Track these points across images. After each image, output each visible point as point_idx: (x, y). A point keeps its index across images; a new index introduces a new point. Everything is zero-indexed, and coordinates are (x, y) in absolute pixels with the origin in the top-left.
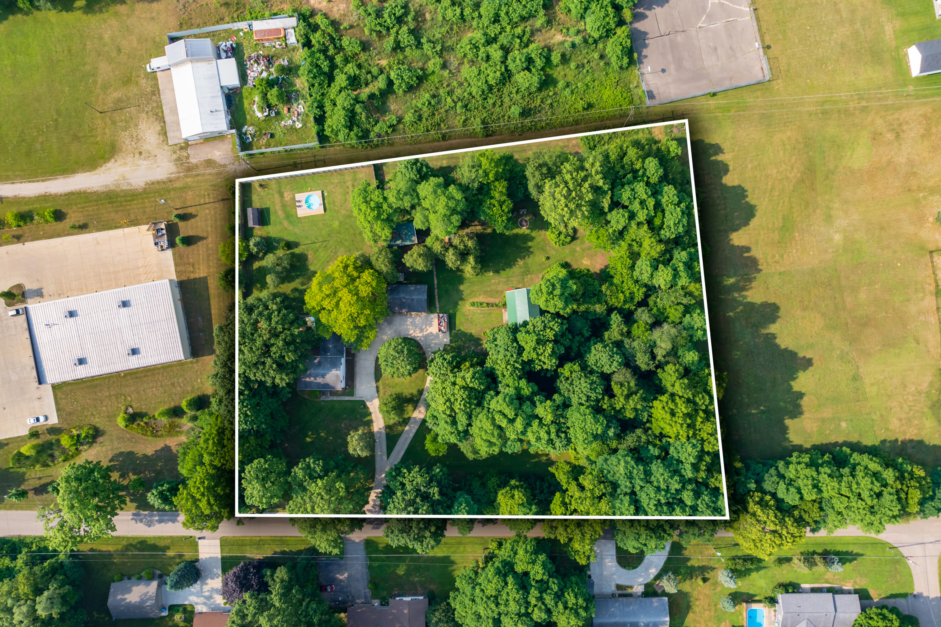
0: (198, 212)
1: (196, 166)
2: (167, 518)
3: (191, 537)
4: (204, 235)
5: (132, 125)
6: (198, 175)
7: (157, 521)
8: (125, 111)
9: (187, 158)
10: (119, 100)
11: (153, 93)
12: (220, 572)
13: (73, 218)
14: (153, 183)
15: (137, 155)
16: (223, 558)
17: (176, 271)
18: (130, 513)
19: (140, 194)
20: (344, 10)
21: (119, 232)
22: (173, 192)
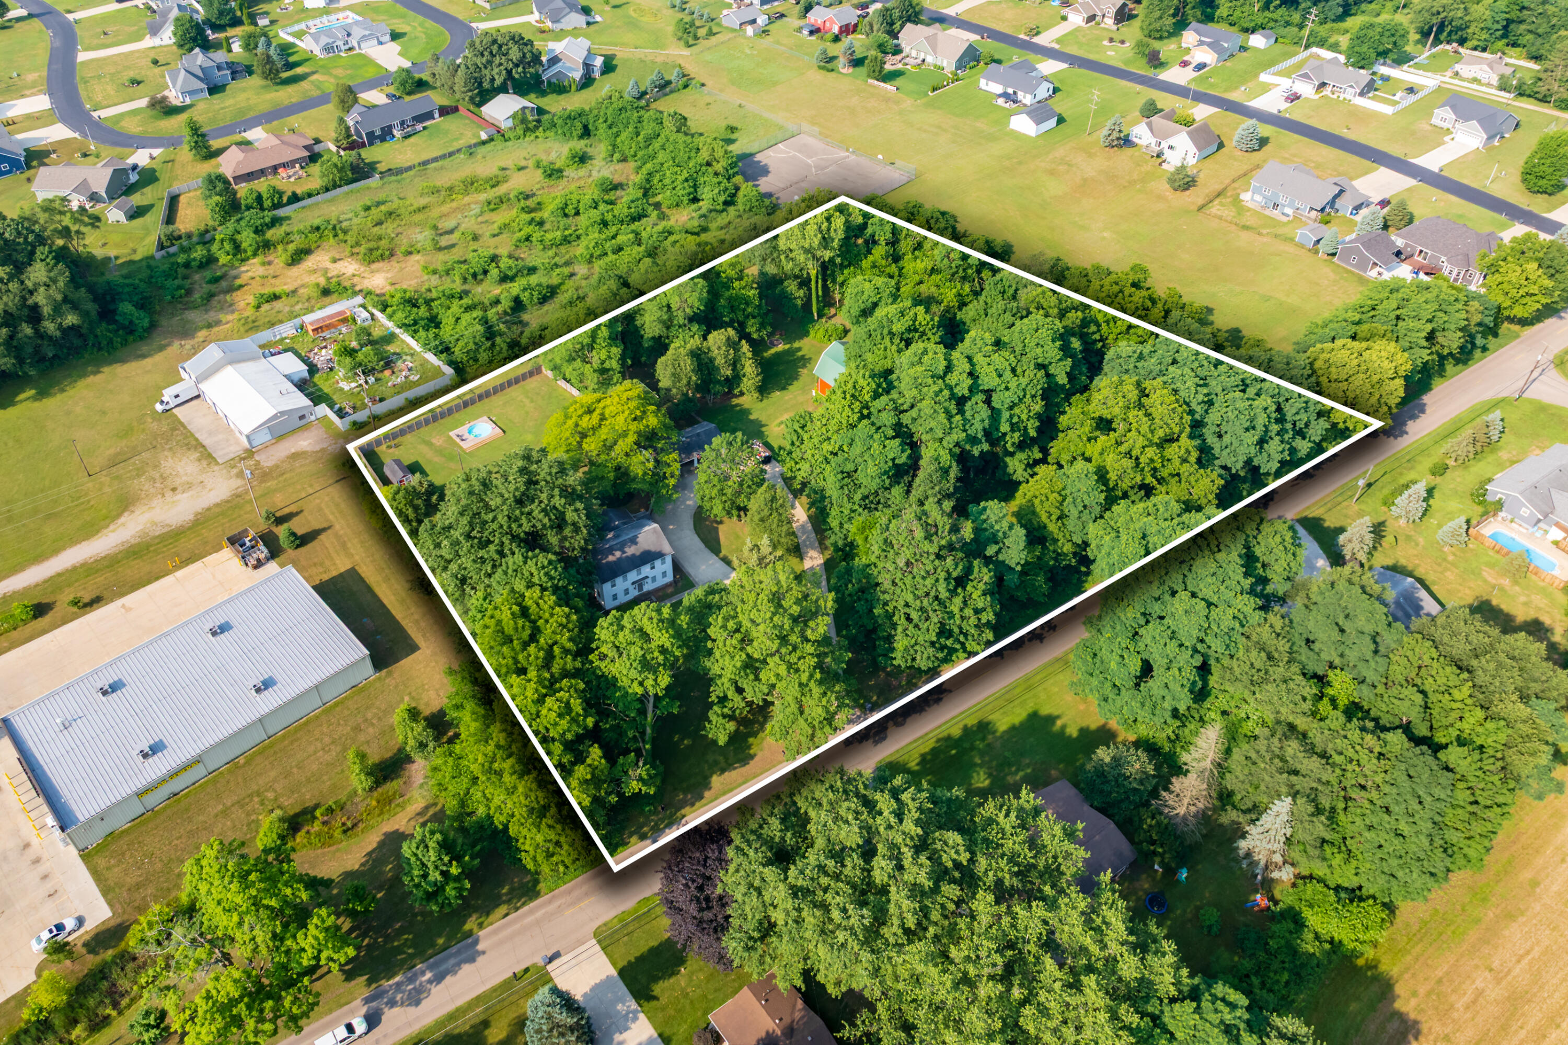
0: (301, 507)
1: (277, 467)
2: (452, 961)
3: (527, 970)
4: (325, 525)
5: (149, 469)
6: (283, 474)
7: (430, 981)
8: (131, 460)
9: (258, 464)
10: (118, 454)
11: (174, 429)
12: (633, 1005)
15: (169, 493)
16: (622, 973)
18: (358, 1002)
19: (190, 528)
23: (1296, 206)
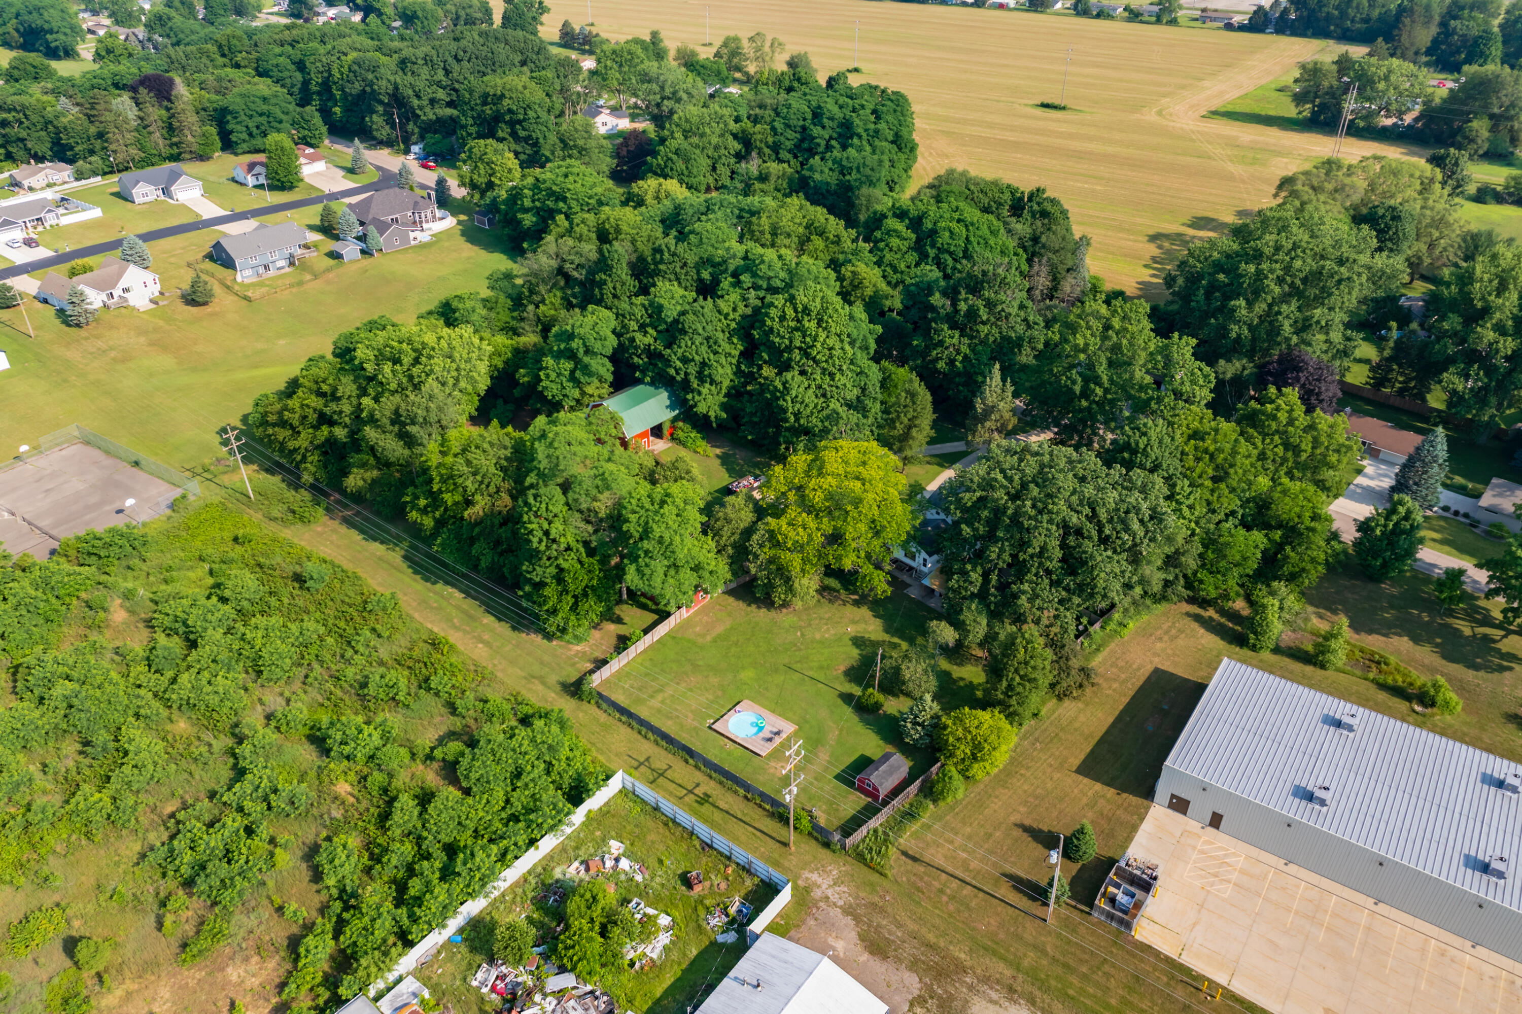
0: (997, 881)
1: (914, 966)
4: (1017, 833)
6: (929, 946)
17: (1142, 819)
20: (247, 959)
21: (1240, 988)
22: (1026, 963)
23: (286, 253)
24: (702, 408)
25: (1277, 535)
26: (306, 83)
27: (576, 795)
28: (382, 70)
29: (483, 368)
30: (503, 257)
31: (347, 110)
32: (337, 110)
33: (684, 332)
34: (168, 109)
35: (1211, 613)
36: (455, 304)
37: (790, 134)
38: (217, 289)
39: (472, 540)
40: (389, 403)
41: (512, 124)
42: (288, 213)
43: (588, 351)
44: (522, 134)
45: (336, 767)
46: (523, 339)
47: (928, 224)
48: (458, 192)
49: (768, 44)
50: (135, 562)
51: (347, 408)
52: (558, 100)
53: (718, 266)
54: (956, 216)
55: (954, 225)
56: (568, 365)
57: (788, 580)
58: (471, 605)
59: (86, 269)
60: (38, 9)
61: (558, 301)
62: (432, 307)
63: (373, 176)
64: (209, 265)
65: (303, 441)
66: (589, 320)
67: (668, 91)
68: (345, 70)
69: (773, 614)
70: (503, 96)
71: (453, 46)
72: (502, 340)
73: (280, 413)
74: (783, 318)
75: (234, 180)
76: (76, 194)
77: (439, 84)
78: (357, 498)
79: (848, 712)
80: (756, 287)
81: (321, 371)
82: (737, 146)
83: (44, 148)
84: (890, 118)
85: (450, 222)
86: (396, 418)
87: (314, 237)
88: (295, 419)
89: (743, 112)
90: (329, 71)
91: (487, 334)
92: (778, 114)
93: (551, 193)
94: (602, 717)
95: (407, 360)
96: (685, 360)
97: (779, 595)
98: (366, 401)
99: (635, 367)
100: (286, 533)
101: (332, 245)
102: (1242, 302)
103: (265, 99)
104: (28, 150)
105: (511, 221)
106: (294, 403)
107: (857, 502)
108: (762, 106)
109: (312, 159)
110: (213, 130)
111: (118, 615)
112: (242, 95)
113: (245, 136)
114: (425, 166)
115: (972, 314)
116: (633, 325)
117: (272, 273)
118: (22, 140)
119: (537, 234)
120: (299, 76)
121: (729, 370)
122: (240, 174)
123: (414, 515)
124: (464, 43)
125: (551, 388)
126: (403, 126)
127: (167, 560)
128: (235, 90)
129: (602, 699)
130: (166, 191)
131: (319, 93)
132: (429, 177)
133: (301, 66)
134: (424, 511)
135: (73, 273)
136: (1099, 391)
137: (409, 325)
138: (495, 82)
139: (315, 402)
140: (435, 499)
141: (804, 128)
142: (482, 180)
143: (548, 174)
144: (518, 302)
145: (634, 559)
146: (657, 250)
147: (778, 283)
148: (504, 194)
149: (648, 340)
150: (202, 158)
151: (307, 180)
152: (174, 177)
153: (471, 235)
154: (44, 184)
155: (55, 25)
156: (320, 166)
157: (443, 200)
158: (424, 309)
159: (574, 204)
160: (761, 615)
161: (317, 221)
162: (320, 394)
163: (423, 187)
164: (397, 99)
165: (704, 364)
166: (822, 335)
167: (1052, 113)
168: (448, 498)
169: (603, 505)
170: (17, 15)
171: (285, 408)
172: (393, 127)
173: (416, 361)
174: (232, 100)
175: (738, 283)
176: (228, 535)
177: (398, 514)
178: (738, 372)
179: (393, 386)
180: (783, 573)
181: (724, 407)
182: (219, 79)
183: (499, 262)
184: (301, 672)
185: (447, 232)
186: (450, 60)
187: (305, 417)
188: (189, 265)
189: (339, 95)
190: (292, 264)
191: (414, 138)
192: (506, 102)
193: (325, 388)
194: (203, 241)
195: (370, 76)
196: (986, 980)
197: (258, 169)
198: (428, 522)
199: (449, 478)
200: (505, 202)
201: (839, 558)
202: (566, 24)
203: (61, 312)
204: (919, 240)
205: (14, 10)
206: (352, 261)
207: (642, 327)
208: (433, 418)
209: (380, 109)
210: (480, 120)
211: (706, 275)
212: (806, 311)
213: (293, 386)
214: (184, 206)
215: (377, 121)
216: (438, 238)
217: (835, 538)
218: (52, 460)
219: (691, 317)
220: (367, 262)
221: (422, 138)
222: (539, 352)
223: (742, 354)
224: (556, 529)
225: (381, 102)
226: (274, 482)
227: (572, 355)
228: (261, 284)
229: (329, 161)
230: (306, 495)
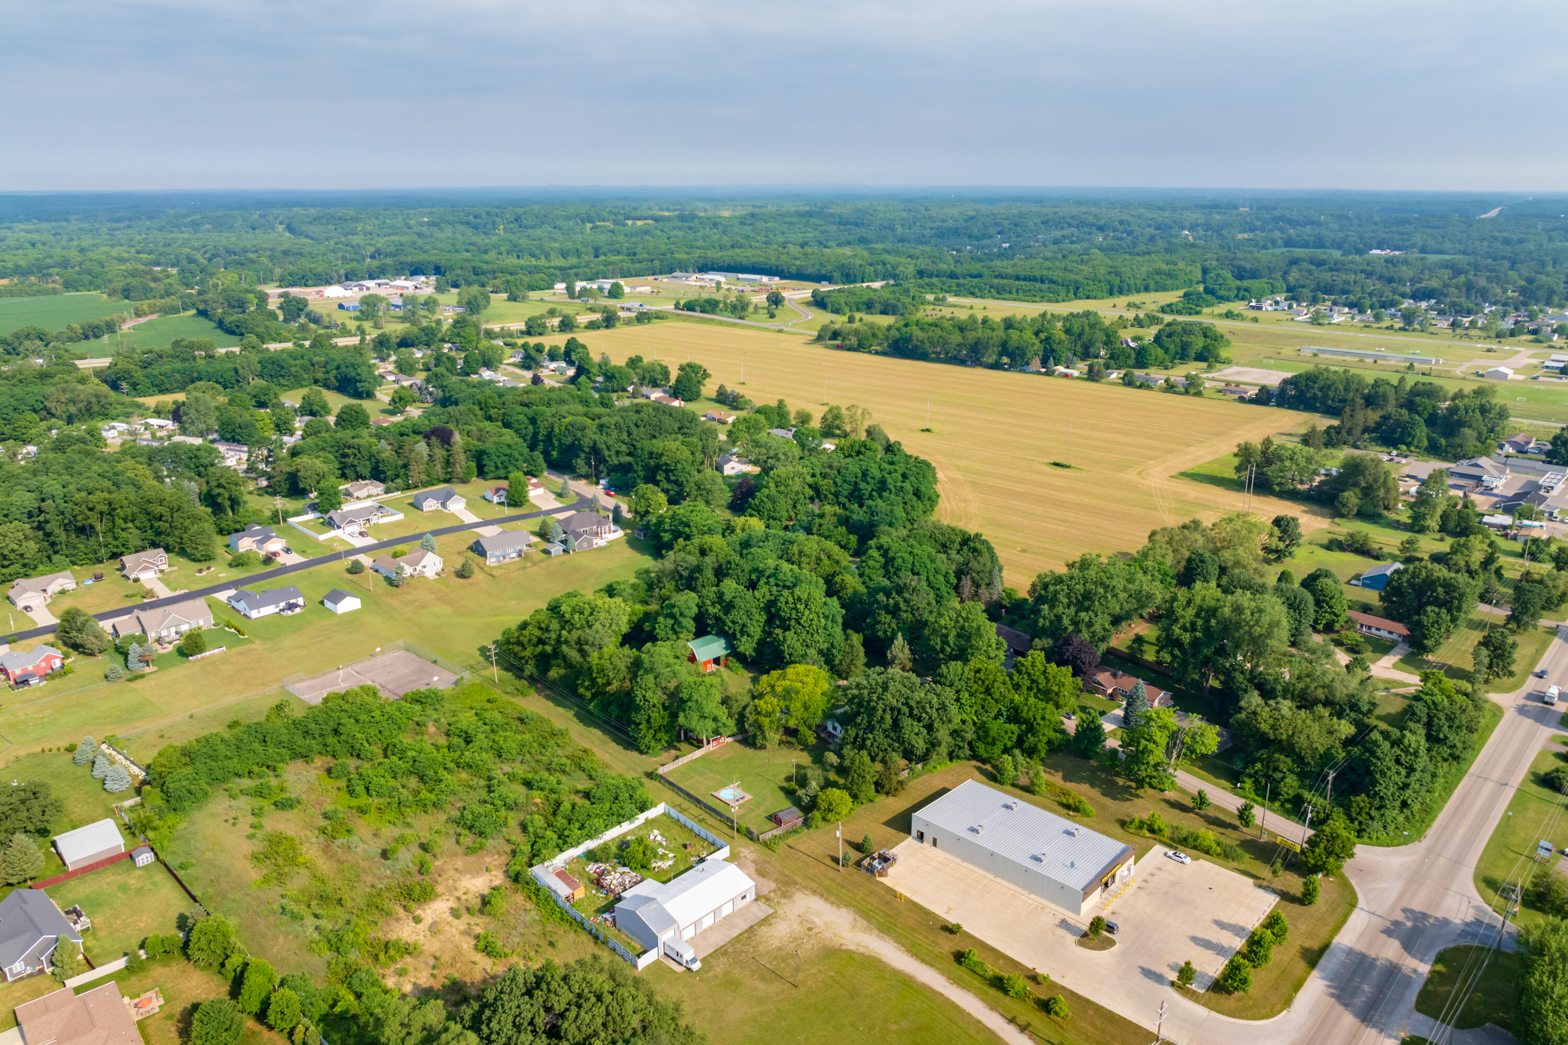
1: (775, 881)
5: (784, 953)
6: (785, 874)
8: (772, 968)
9: (774, 891)
10: (763, 979)
11: (725, 953)
13: (948, 945)
14: (833, 903)
15: (816, 931)
17: (901, 842)
19: (855, 907)
21: (915, 899)
23: (518, 548)
24: (741, 649)
25: (1024, 727)
26: (535, 434)
27: (642, 809)
28: (587, 431)
29: (625, 619)
30: (650, 558)
31: (561, 453)
32: (554, 453)
33: (734, 607)
34: (448, 451)
35: (988, 767)
36: (615, 586)
37: (846, 486)
38: (476, 570)
39: (609, 704)
40: (575, 634)
41: (667, 472)
42: (519, 523)
43: (682, 615)
44: (673, 478)
45: (535, 793)
46: (650, 607)
47: (891, 554)
48: (627, 515)
49: (860, 412)
50: (438, 707)
51: (554, 636)
52: (699, 456)
53: (760, 573)
54: (910, 549)
55: (905, 555)
56: (670, 622)
57: (763, 732)
58: (606, 738)
59: (403, 554)
60: (353, 365)
61: (672, 587)
62: (602, 587)
63: (574, 500)
64: (470, 554)
65: (528, 653)
66: (685, 597)
67: (771, 453)
68: (563, 428)
69: (757, 752)
70: (662, 454)
71: (635, 417)
72: (639, 608)
73: (518, 638)
74: (787, 603)
75: (484, 498)
76: (387, 502)
77: (623, 442)
78: (554, 682)
79: (781, 794)
80: (777, 585)
81: (542, 617)
82: (811, 492)
83: (366, 472)
84: (913, 479)
85: (620, 533)
86: (579, 642)
87: (535, 539)
88: (525, 641)
89: (818, 472)
90: (552, 428)
91: (630, 603)
92: (839, 473)
93: (681, 523)
94: (661, 786)
95: (586, 613)
96: (734, 622)
97: (759, 741)
98: (564, 632)
99: (708, 625)
100: (514, 700)
101: (545, 545)
102: (1046, 607)
103: (509, 446)
104: (357, 472)
105: (656, 537)
106: (526, 632)
107: (797, 693)
108: (830, 467)
109: (536, 486)
110: (474, 464)
111: (432, 729)
112: (495, 443)
113: (493, 469)
114: (608, 494)
115: (897, 605)
116: (708, 602)
117: (507, 560)
118: (354, 466)
119: (669, 546)
120: (531, 427)
121: (759, 630)
122: (489, 495)
123: (581, 690)
124: (642, 414)
125: (659, 632)
126: (596, 467)
127: (453, 708)
128: (491, 439)
129: (662, 779)
130: (444, 505)
131: (543, 441)
132: (610, 502)
133: (533, 421)
134: (587, 689)
135: (395, 556)
136: (948, 649)
137: (589, 596)
138: (658, 445)
139: (537, 633)
140: (593, 680)
141: (856, 483)
142: (641, 510)
143: (681, 509)
144: (650, 587)
145: (684, 710)
146: (729, 562)
147: (788, 583)
148: (654, 520)
149: (716, 610)
150: (464, 481)
151: (532, 500)
152: (449, 496)
153: (632, 543)
154: (366, 494)
155: (363, 377)
156: (540, 491)
157: (618, 519)
158: (598, 588)
159: (694, 529)
160: (750, 752)
161: (537, 529)
162: (540, 628)
163: (606, 509)
164: (595, 450)
165: (744, 625)
166: (807, 612)
167: (1059, 471)
168: (600, 681)
169: (672, 686)
170: (338, 368)
171: (521, 635)
172: (590, 467)
173: (591, 614)
174: (489, 446)
175: (767, 583)
176: (485, 699)
177: (573, 690)
178: (764, 631)
179: (578, 626)
180: (760, 727)
181: (755, 650)
182: (480, 430)
183: (647, 562)
184: (520, 758)
185: (616, 541)
186: (632, 426)
187: (530, 640)
188: (459, 553)
189: (556, 443)
190: (520, 556)
191: (603, 475)
192: (664, 459)
193: (543, 625)
194: (468, 539)
195: (579, 434)
196: (806, 888)
197: (501, 492)
198: (588, 695)
199: (602, 670)
200: (655, 525)
201: (787, 721)
202: (721, 387)
203: (387, 579)
204: (886, 563)
205: (335, 364)
206: (557, 556)
207: (713, 604)
208: (597, 643)
209: (583, 455)
210: (647, 467)
211: (754, 577)
212: (799, 599)
213: (524, 626)
214: (453, 515)
215: (580, 463)
216: (611, 543)
217: (787, 711)
218: (390, 657)
219: (738, 599)
220: (566, 557)
221: (608, 475)
222: (657, 614)
223: (766, 621)
224: (649, 695)
225: (584, 451)
226: (509, 676)
227: (673, 616)
228: (500, 567)
229: (547, 488)
230: (526, 683)
